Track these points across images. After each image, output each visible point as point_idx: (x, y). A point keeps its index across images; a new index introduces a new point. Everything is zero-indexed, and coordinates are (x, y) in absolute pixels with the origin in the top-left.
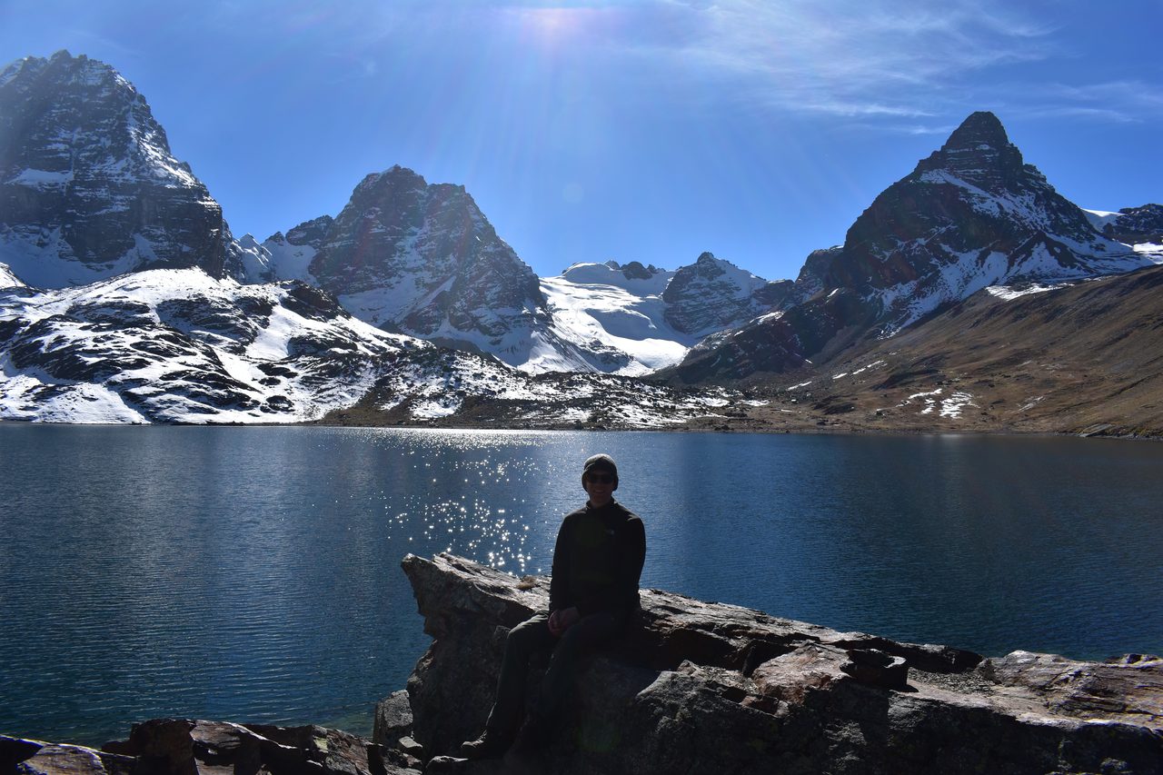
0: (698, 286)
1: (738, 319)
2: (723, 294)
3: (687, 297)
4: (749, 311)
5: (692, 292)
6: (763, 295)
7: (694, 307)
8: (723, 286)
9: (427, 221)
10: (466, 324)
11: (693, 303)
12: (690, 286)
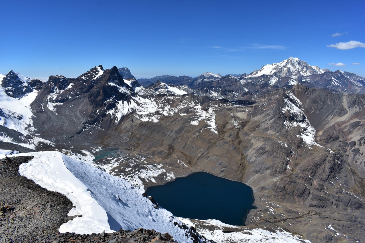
6: (31, 84)
8: (20, 81)
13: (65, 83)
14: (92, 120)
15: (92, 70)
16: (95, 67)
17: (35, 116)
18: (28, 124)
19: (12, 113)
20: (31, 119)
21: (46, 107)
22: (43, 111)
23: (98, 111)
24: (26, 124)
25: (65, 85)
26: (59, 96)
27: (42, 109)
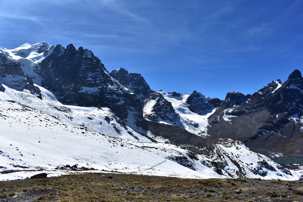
0: (195, 100)
1: (207, 108)
2: (201, 102)
3: (194, 103)
4: (209, 106)
5: (194, 101)
6: (211, 102)
7: (196, 105)
8: (201, 99)
9: (130, 84)
10: (166, 119)
11: (195, 104)
12: (194, 100)
13: (241, 99)
14: (271, 126)
15: (269, 85)
16: (273, 81)
17: (211, 126)
18: (203, 131)
19: (190, 121)
20: (206, 128)
21: (221, 118)
22: (219, 122)
23: (277, 116)
24: (201, 131)
25: (242, 100)
26: (235, 110)
27: (218, 120)
